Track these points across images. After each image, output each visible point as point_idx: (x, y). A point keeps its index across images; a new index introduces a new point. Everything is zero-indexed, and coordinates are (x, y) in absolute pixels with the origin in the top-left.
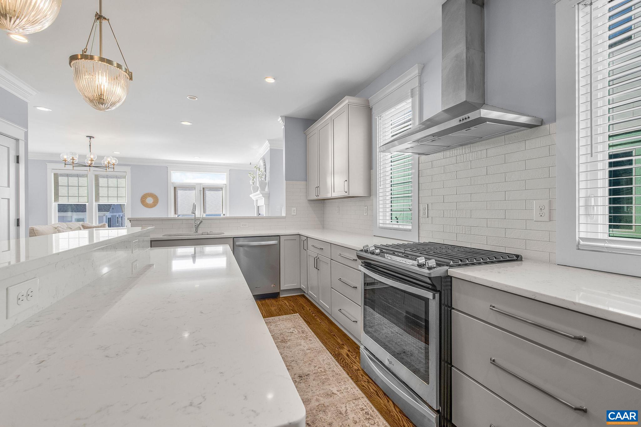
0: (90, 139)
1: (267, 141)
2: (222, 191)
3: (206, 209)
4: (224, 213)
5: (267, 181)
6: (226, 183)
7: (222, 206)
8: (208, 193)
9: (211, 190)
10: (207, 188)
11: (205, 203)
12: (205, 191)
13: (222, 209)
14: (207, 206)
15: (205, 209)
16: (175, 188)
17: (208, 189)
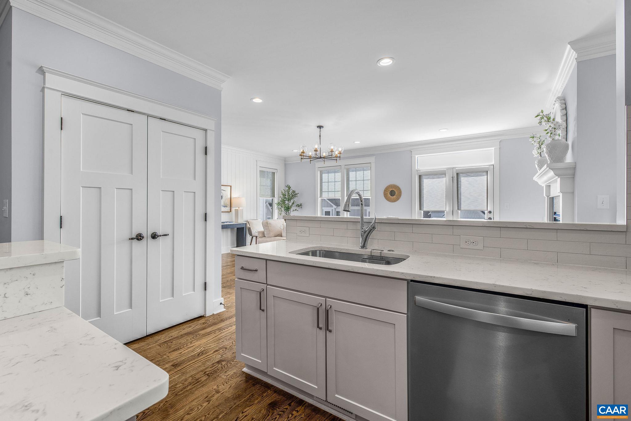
0: (320, 129)
1: (569, 46)
2: (486, 177)
3: (461, 204)
4: (489, 209)
5: (570, 142)
6: (493, 163)
7: (486, 199)
8: (464, 180)
9: (469, 175)
10: (462, 173)
11: (459, 195)
12: (459, 178)
13: (486, 204)
14: (463, 198)
15: (459, 203)
16: (420, 177)
17: (464, 175)
